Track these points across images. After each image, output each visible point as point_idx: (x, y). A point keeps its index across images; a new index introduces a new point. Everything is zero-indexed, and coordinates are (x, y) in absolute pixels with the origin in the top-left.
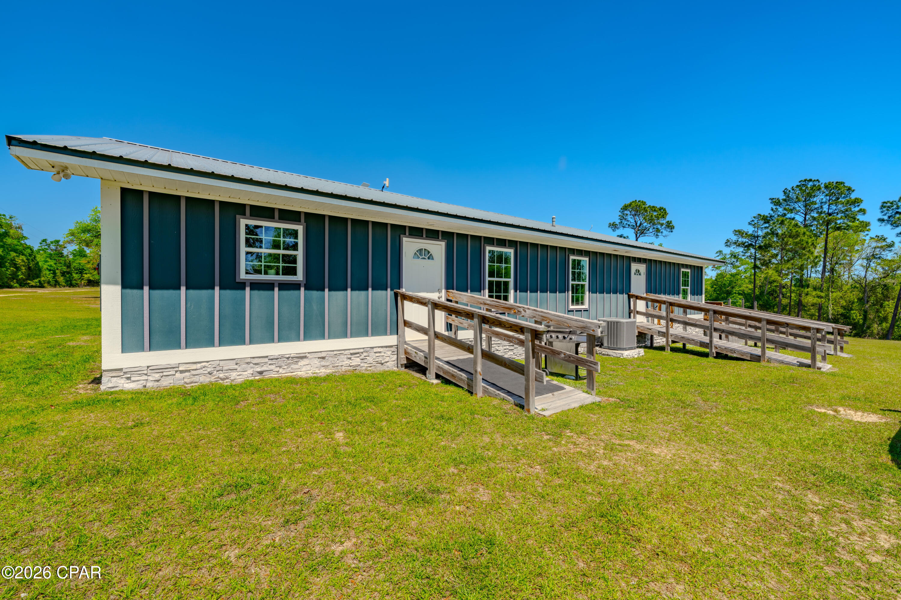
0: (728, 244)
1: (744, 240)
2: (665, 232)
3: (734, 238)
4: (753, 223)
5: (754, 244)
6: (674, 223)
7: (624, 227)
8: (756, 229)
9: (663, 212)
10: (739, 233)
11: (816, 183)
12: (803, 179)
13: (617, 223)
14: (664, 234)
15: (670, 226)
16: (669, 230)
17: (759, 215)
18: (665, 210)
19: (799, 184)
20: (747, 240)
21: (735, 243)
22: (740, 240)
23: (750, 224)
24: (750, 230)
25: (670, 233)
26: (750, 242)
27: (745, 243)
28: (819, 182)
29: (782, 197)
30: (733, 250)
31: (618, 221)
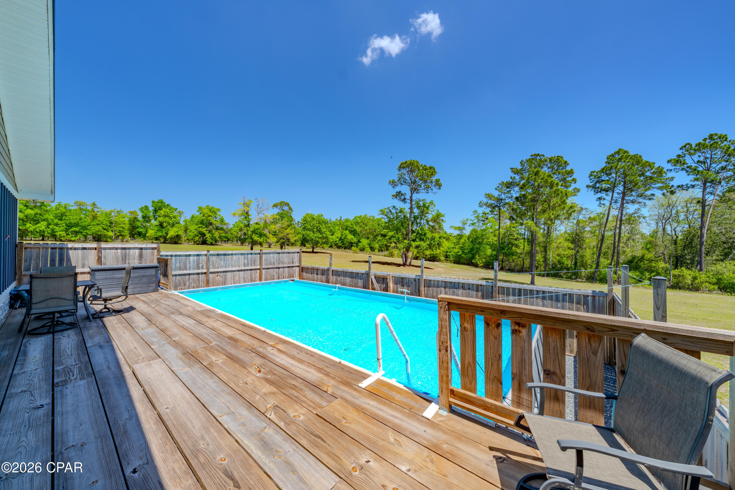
0: (481, 205)
1: (492, 202)
2: (435, 190)
3: (485, 200)
4: (498, 189)
5: (499, 205)
6: (441, 181)
7: (402, 184)
8: (500, 193)
9: (432, 171)
10: (489, 196)
11: (542, 157)
12: (533, 154)
13: (396, 181)
14: (433, 191)
15: (438, 184)
16: (438, 187)
17: (502, 182)
18: (434, 169)
19: (531, 157)
20: (494, 202)
21: (486, 204)
22: (489, 202)
23: (496, 189)
24: (496, 194)
25: (439, 190)
26: (496, 204)
27: (493, 204)
28: (544, 156)
29: (519, 167)
30: (485, 210)
31: (396, 179)
